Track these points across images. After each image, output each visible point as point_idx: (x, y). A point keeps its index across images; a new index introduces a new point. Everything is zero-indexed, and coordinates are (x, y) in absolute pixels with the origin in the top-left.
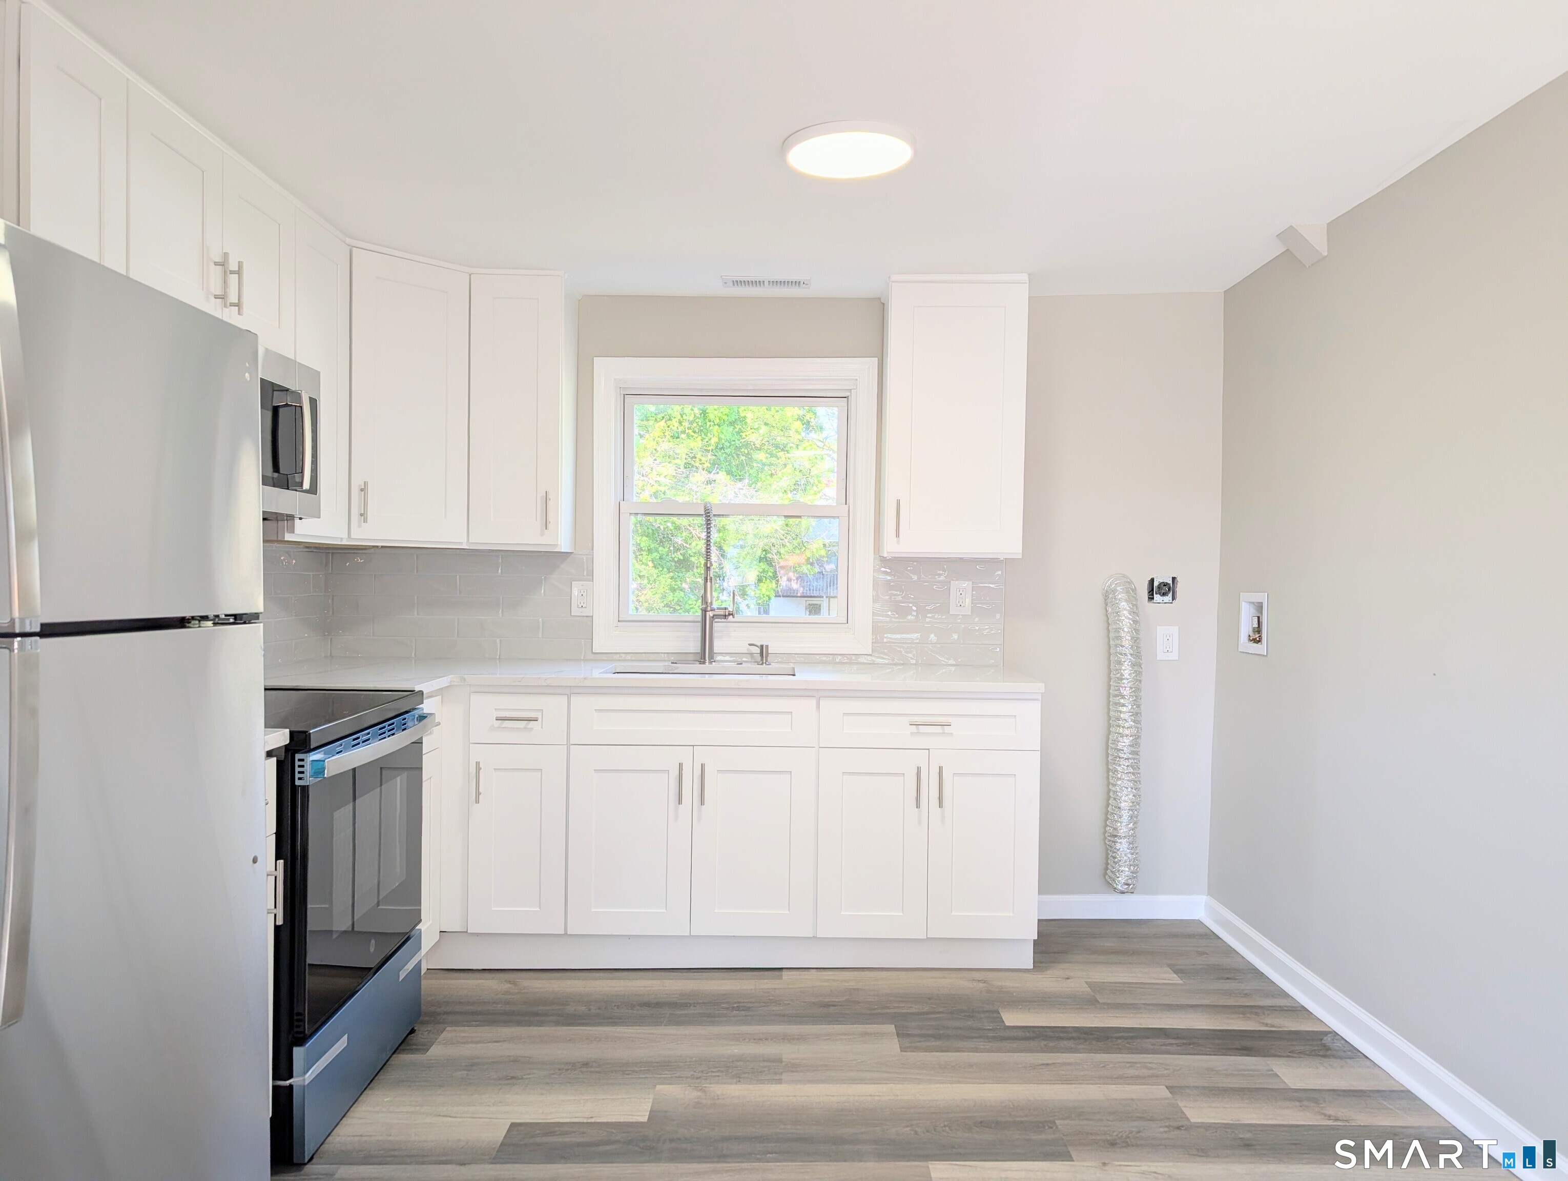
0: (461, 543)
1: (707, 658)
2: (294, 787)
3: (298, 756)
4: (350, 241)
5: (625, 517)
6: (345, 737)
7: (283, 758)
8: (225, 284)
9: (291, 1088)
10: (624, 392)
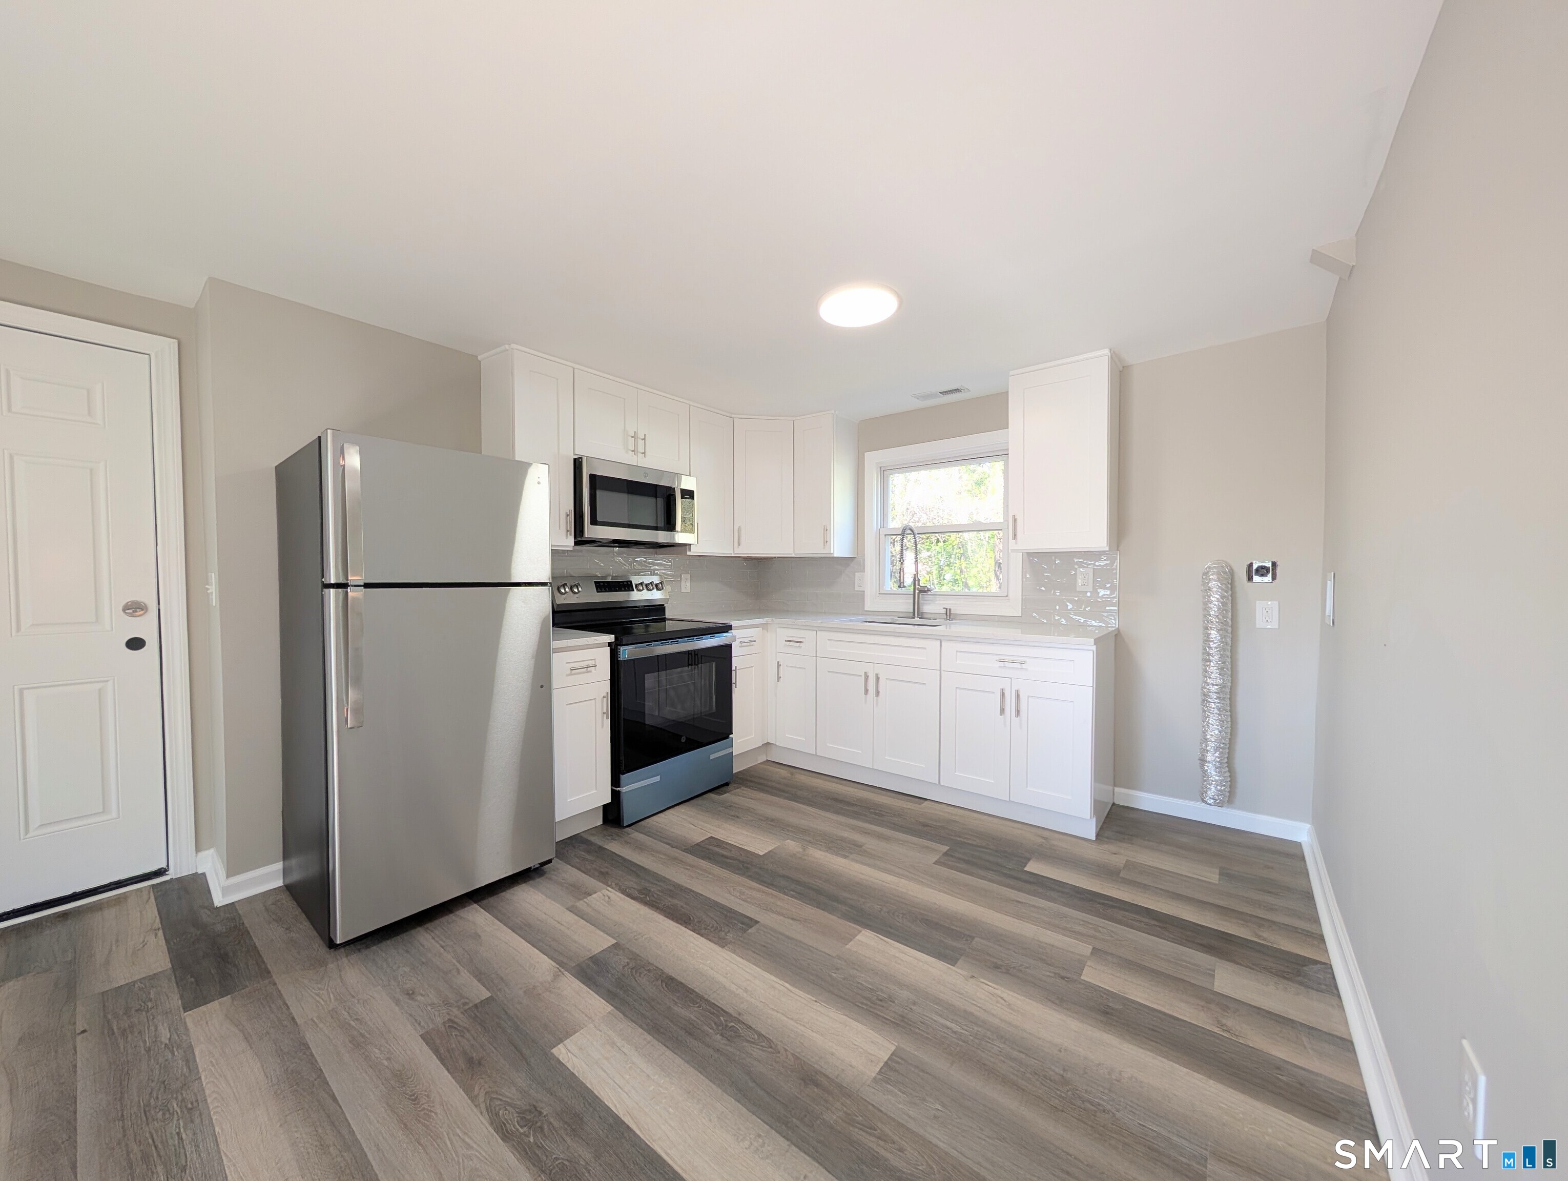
0: (791, 554)
1: (916, 615)
2: (618, 661)
3: (619, 647)
4: (733, 416)
5: (882, 537)
6: (654, 641)
7: (613, 648)
8: (636, 445)
9: (619, 792)
10: (882, 469)
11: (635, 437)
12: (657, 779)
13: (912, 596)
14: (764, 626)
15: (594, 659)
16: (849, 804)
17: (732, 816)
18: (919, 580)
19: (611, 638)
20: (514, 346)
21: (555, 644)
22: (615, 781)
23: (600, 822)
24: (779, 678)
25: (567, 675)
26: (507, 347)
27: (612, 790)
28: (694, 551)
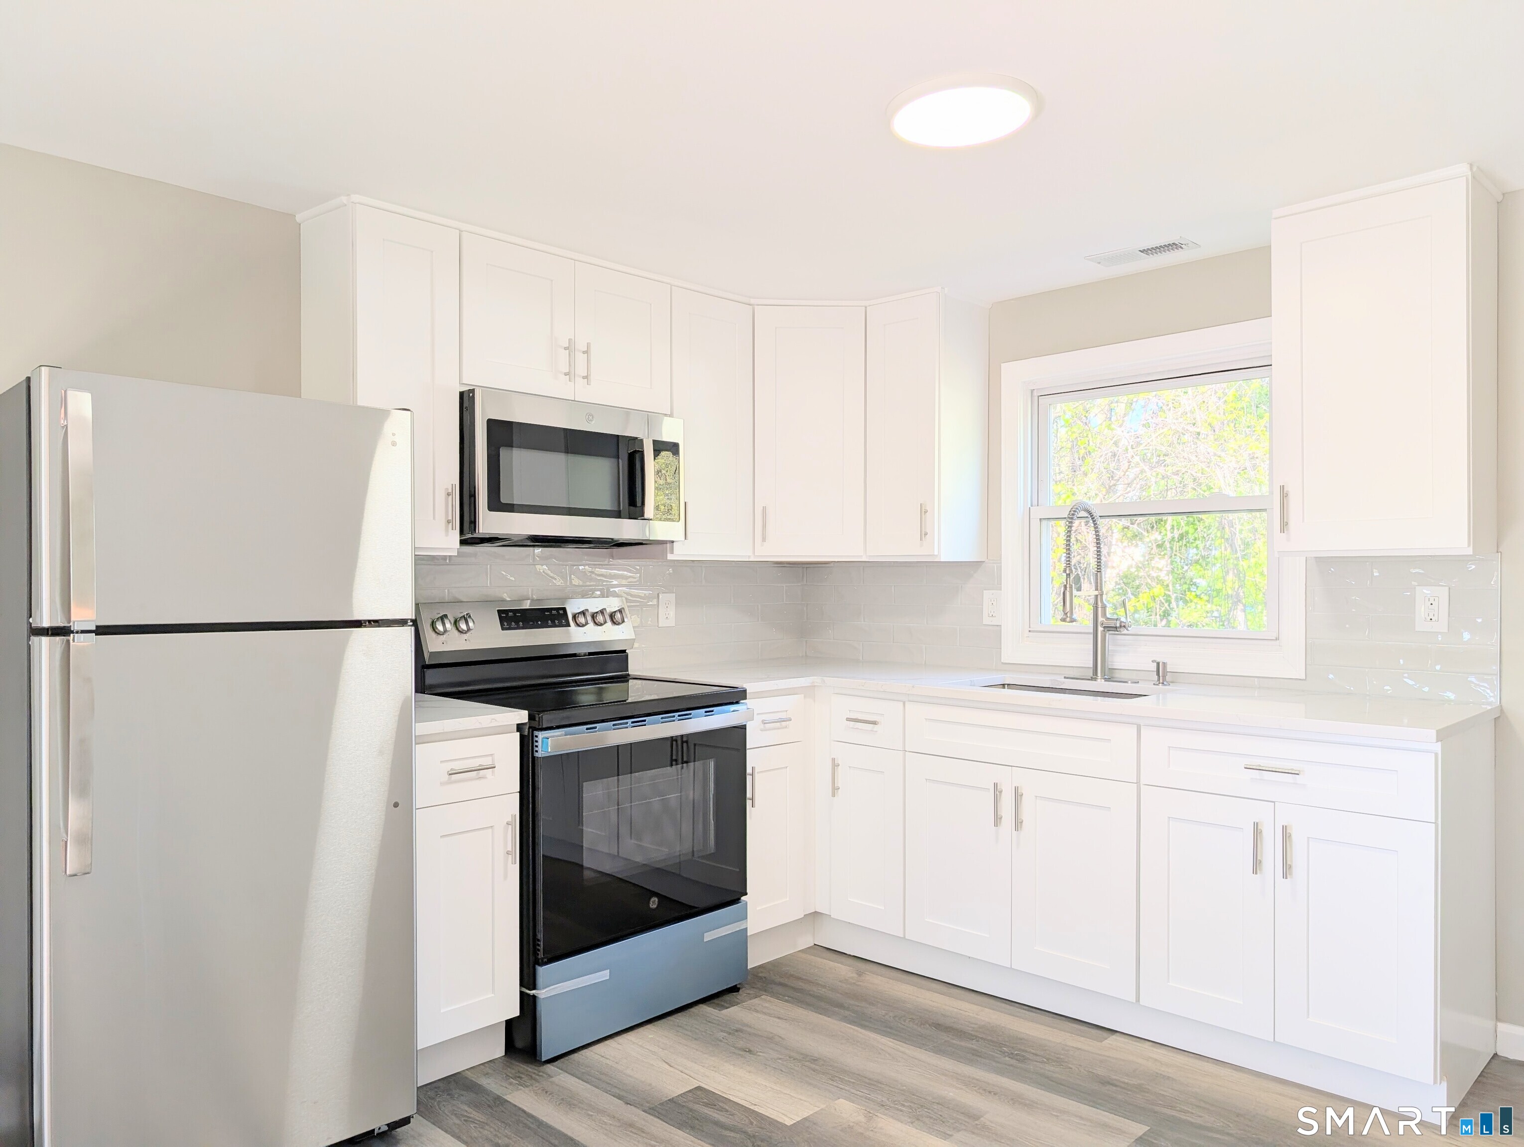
0: (860, 557)
1: (1099, 674)
2: (534, 758)
3: (536, 733)
4: (752, 301)
5: (1035, 523)
6: (603, 721)
7: (526, 733)
8: (571, 362)
9: (534, 997)
10: (1036, 394)
11: (570, 348)
12: (605, 975)
13: (1091, 636)
14: (809, 692)
15: (492, 755)
16: (961, 1034)
17: (740, 1049)
18: (1104, 607)
19: (522, 716)
20: (356, 198)
21: (421, 728)
22: (528, 979)
23: (498, 1050)
24: (835, 789)
25: (442, 784)
26: (344, 199)
27: (522, 993)
28: (679, 553)
